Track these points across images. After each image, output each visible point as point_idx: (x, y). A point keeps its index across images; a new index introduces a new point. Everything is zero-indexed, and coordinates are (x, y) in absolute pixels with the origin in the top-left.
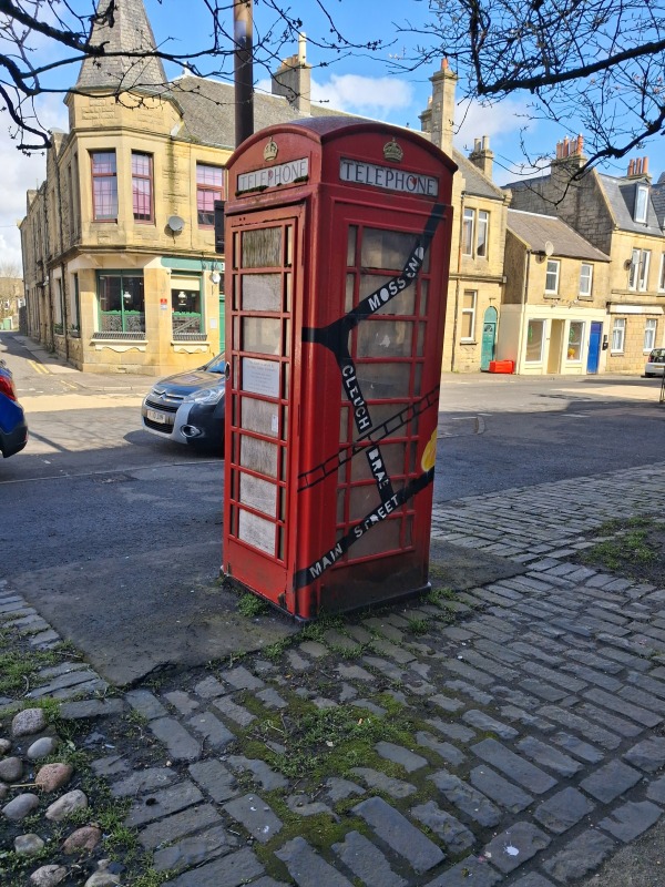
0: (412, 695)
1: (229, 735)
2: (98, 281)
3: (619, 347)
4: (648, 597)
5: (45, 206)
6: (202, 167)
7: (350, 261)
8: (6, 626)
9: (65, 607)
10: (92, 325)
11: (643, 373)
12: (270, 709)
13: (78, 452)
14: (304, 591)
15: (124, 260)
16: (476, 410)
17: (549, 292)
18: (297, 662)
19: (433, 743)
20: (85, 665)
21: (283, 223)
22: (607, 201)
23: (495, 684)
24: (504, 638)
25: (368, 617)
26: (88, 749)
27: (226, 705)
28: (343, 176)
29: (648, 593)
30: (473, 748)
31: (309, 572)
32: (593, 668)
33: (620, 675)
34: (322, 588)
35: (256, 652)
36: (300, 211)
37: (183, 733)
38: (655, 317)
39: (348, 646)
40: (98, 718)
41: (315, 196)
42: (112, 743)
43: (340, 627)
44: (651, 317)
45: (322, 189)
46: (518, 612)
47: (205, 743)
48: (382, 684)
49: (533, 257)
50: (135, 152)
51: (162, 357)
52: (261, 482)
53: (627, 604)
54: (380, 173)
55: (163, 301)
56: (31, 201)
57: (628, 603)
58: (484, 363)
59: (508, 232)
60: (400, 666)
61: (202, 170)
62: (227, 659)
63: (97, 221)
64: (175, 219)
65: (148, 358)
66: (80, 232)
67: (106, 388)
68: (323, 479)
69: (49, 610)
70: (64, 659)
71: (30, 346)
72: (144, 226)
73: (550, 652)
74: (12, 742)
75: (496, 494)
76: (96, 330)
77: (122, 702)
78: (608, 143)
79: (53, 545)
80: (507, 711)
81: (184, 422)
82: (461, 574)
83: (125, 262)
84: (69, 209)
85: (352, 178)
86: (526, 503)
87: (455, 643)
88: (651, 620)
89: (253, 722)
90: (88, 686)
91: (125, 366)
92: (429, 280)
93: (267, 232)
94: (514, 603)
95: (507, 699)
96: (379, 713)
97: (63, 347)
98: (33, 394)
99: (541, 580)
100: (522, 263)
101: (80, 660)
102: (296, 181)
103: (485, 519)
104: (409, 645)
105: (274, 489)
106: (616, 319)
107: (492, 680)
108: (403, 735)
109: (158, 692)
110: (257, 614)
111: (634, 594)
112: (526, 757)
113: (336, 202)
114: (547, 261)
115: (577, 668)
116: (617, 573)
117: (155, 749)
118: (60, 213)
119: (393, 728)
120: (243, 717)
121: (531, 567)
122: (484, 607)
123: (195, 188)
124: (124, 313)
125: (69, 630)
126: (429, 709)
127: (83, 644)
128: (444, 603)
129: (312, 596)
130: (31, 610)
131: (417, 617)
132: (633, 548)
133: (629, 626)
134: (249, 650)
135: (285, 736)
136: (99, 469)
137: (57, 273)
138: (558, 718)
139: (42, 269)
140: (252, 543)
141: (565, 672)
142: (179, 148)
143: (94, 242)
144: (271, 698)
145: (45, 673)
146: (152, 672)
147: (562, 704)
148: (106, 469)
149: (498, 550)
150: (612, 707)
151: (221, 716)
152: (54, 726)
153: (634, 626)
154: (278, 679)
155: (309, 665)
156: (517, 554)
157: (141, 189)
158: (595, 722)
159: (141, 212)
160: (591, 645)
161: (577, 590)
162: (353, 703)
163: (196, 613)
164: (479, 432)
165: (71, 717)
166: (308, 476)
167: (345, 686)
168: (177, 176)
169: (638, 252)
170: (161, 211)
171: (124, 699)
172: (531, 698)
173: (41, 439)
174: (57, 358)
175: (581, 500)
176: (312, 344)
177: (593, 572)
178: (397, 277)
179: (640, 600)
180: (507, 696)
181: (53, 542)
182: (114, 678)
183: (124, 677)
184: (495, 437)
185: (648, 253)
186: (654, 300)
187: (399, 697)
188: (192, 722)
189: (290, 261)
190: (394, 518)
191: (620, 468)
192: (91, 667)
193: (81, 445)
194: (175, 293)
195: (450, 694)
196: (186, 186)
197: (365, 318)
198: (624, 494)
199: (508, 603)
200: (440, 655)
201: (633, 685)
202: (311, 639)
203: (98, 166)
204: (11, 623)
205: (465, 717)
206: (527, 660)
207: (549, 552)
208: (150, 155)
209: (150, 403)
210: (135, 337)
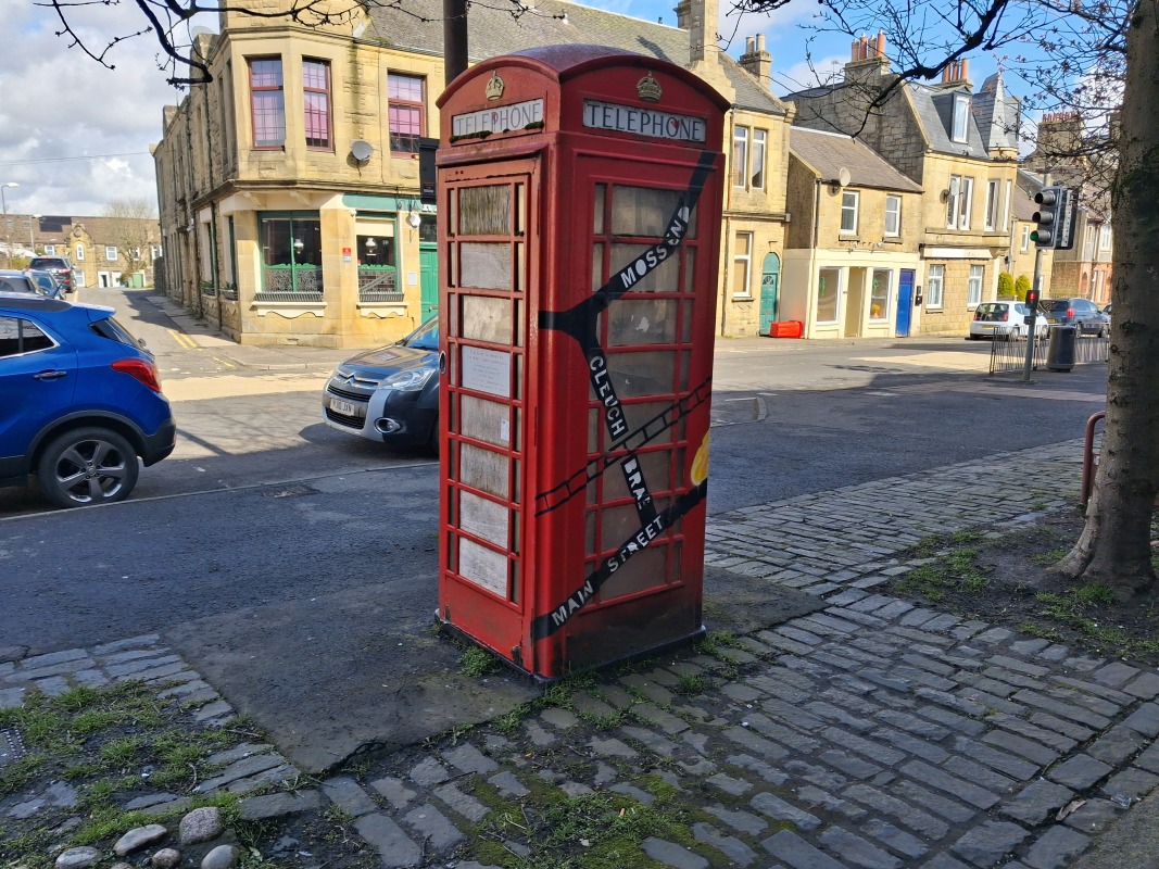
0: (686, 776)
1: (457, 835)
2: (260, 225)
3: (936, 302)
4: (979, 637)
5: (188, 128)
6: (394, 78)
7: (598, 227)
8: (162, 695)
9: (237, 669)
10: (252, 282)
11: (968, 334)
12: (507, 799)
13: (240, 456)
14: (545, 643)
15: (295, 198)
16: (756, 389)
17: (845, 232)
18: (539, 737)
19: (715, 838)
20: (268, 746)
21: (512, 180)
22: (917, 116)
23: (790, 757)
24: (800, 696)
25: (628, 673)
26: (278, 859)
27: (450, 794)
28: (588, 122)
29: (979, 633)
30: (764, 843)
31: (551, 619)
32: (913, 734)
33: (946, 742)
34: (568, 638)
35: (485, 724)
36: (534, 167)
37: (398, 834)
38: (981, 262)
39: (603, 712)
40: (288, 818)
41: (552, 148)
42: (308, 849)
43: (592, 687)
44: (976, 262)
45: (561, 139)
46: (816, 661)
47: (427, 846)
48: (648, 761)
49: (824, 188)
50: (306, 59)
51: (345, 323)
52: (487, 503)
53: (952, 649)
54: (633, 116)
55: (347, 251)
56: (169, 121)
57: (954, 647)
58: (763, 325)
59: (791, 156)
60: (669, 738)
61: (395, 80)
62: (450, 735)
63: (258, 148)
64: (361, 144)
65: (326, 325)
66: (235, 163)
67: (273, 367)
68: (568, 499)
69: (216, 673)
70: (240, 739)
71: (171, 310)
72: (320, 154)
73: (858, 714)
74: (181, 852)
75: (783, 503)
76: (259, 289)
77: (318, 795)
78: (916, 61)
79: (217, 585)
80: (806, 794)
81: (380, 413)
82: (744, 612)
83: (296, 201)
84: (220, 132)
85: (599, 124)
86: (822, 514)
87: (738, 705)
88: (984, 668)
89: (486, 816)
90: (274, 774)
91: (296, 337)
92: (696, 247)
93: (492, 191)
94: (812, 649)
95: (806, 778)
96: (646, 801)
97: (214, 311)
98: (177, 376)
99: (844, 619)
100: (810, 196)
101: (261, 740)
102: (527, 128)
103: (770, 537)
104: (680, 710)
105: (504, 513)
106: (932, 266)
107: (786, 752)
108: (677, 828)
109: (363, 780)
110: (485, 673)
111: (962, 634)
112: (830, 853)
113: (580, 155)
114: (841, 192)
115: (891, 734)
116: (939, 606)
117: (363, 856)
118: (209, 137)
119: (663, 819)
120: (474, 810)
121: (830, 600)
122: (774, 656)
123: (387, 104)
124: (295, 267)
125: (245, 699)
126: (708, 794)
127: (263, 719)
128: (723, 652)
129: (556, 649)
130: (193, 674)
131: (689, 671)
132: (959, 573)
133: (956, 677)
134: (477, 721)
135: (529, 833)
136: (268, 478)
137: (205, 215)
138: (869, 800)
139: (185, 209)
140: (477, 581)
141: (877, 739)
142: (364, 53)
143: (254, 176)
144: (507, 784)
145: (217, 759)
146: (354, 754)
147: (873, 782)
148: (278, 477)
149: (789, 579)
150: (936, 784)
151: (445, 809)
152: (233, 830)
153: (962, 676)
154: (516, 758)
155: (553, 740)
156: (813, 584)
157: (315, 106)
158: (915, 805)
159: (316, 136)
160: (909, 703)
161: (891, 631)
162: (612, 789)
163: (407, 674)
164: (760, 418)
165: (254, 817)
166: (548, 496)
167: (601, 766)
168: (363, 89)
169: (958, 179)
170: (343, 135)
171: (320, 790)
172: (836, 775)
173: (191, 438)
174: (205, 326)
175: (891, 509)
176: (551, 333)
177: (910, 606)
178: (656, 244)
179: (968, 641)
180: (806, 774)
181: (216, 581)
182: (307, 762)
183: (319, 761)
184: (780, 425)
185: (971, 181)
186: (980, 241)
187: (670, 778)
188: (410, 818)
189: (522, 227)
190: (657, 546)
191: (940, 464)
192: (276, 749)
193: (244, 445)
194: (362, 240)
195: (734, 773)
196: (375, 102)
197: (618, 297)
198: (946, 499)
199: (804, 650)
200: (719, 722)
201: (962, 754)
202: (555, 705)
203: (257, 77)
204: (168, 693)
205: (754, 802)
206: (830, 725)
207: (853, 580)
208: (327, 62)
209: (333, 390)
210: (310, 298)
